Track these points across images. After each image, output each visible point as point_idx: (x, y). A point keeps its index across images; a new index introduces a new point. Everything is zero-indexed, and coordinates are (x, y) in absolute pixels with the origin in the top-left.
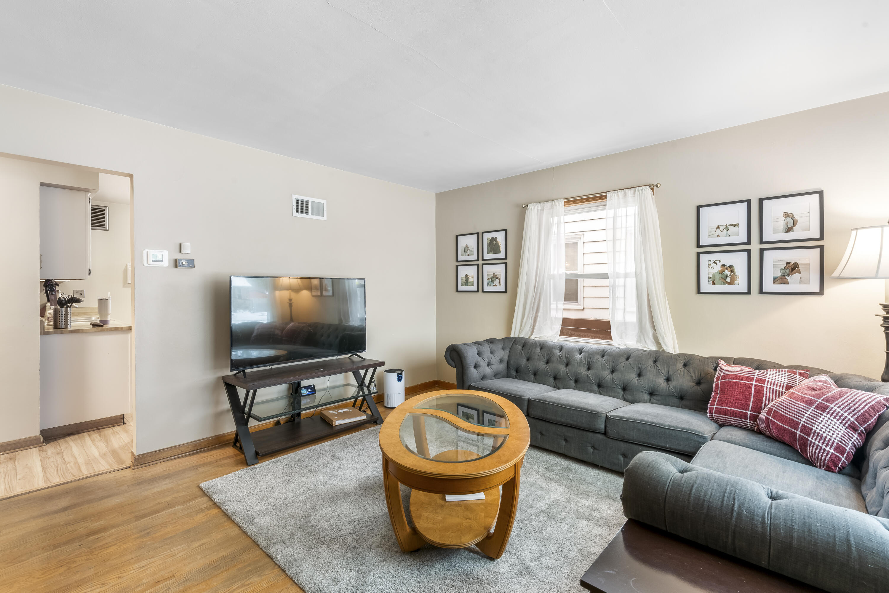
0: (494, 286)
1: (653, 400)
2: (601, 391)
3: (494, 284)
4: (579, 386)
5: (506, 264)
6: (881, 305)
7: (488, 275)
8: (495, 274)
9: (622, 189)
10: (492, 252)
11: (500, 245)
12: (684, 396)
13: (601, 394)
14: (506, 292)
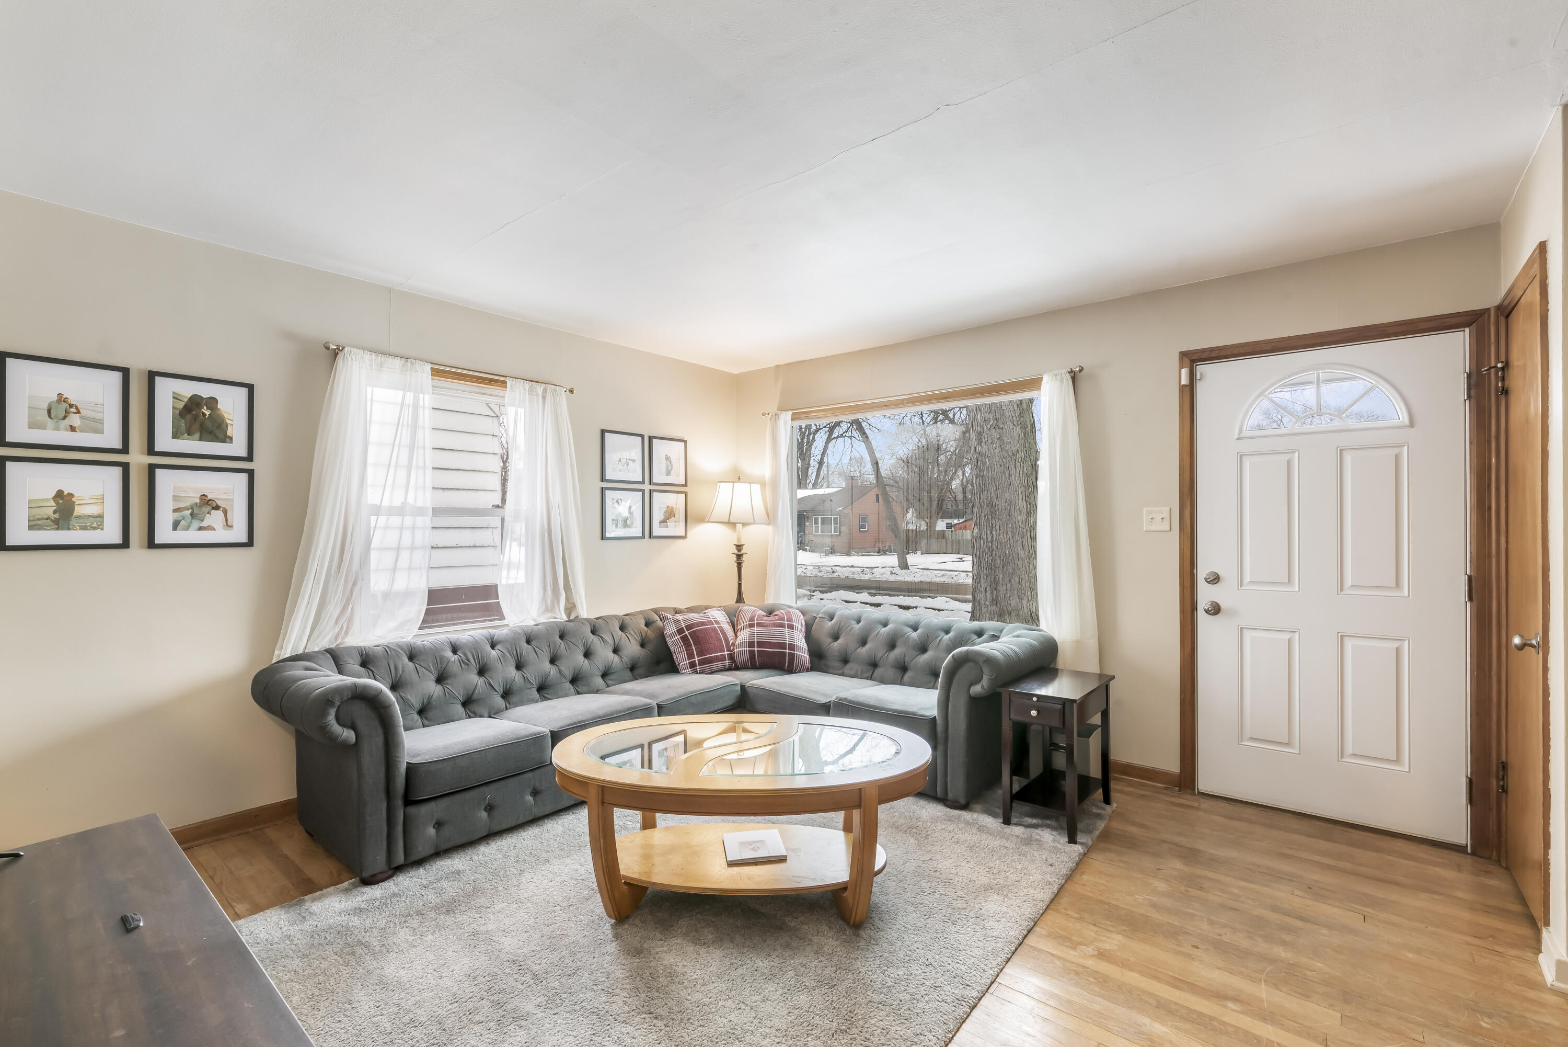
0: (200, 529)
1: (609, 681)
2: (546, 695)
3: (204, 524)
4: (514, 699)
5: (251, 473)
6: (735, 545)
7: (176, 498)
8: (210, 497)
9: (529, 381)
10: (197, 435)
11: (228, 421)
12: (636, 665)
13: (549, 699)
14: (250, 543)
